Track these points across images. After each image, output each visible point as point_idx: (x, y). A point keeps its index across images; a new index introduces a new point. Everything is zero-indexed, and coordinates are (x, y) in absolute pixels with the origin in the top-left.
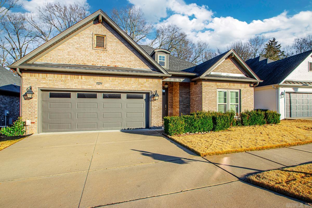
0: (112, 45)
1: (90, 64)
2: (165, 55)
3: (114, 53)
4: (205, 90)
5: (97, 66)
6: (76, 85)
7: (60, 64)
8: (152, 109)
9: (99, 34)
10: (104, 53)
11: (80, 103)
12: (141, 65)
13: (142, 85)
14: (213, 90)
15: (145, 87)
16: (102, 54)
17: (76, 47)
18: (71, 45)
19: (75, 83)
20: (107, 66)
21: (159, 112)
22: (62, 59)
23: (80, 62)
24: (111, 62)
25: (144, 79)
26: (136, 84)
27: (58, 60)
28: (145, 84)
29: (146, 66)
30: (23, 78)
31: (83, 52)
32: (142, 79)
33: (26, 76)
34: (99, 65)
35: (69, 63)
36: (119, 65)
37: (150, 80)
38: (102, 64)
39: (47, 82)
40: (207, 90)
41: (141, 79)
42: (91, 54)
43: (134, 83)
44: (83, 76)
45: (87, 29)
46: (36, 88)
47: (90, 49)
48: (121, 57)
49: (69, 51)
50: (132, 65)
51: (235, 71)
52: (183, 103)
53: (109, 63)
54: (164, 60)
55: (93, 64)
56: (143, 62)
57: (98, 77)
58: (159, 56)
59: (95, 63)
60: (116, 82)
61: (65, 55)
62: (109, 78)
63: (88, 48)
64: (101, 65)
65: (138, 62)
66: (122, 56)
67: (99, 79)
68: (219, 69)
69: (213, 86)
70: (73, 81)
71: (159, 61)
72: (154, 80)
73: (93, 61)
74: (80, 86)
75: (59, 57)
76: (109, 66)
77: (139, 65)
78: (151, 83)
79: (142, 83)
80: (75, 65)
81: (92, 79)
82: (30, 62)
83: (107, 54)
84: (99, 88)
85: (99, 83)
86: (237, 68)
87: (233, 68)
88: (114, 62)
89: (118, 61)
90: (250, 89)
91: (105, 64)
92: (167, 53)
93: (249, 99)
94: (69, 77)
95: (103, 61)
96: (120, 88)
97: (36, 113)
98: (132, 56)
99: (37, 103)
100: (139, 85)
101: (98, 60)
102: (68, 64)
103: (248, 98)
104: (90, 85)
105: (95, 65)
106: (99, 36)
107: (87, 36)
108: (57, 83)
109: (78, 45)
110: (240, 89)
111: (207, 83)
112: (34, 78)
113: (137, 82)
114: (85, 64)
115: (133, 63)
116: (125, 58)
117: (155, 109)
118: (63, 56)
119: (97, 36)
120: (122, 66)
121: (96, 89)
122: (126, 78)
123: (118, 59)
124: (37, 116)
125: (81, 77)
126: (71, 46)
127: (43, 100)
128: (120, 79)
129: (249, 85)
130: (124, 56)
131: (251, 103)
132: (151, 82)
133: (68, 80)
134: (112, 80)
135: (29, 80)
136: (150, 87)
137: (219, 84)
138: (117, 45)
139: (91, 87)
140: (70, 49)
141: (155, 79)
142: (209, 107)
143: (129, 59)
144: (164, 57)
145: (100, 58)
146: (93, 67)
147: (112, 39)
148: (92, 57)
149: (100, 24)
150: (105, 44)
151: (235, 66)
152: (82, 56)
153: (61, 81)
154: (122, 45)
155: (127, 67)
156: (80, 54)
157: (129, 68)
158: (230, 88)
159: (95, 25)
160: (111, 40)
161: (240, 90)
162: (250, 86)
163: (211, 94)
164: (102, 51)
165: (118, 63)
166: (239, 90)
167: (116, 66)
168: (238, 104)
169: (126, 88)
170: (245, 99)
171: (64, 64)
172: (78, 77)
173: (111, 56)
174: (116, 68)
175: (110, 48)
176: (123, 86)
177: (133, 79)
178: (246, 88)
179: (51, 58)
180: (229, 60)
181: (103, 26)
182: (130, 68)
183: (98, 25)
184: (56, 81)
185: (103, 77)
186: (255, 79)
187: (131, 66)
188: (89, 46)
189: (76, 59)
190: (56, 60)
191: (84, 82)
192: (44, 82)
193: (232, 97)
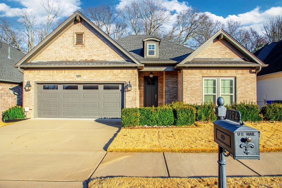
0: (90, 40)
1: (71, 60)
2: (155, 44)
3: (91, 48)
4: (187, 79)
5: (77, 61)
6: (60, 78)
7: (49, 62)
8: (126, 100)
9: (78, 32)
10: (83, 48)
11: (65, 93)
12: (116, 56)
13: (116, 76)
14: (197, 79)
15: (120, 78)
16: (81, 50)
17: (61, 46)
18: (57, 44)
19: (60, 77)
20: (85, 60)
21: (133, 102)
22: (50, 57)
23: (63, 59)
24: (89, 56)
25: (118, 70)
26: (110, 75)
27: (47, 59)
28: (119, 75)
29: (121, 58)
30: (25, 74)
31: (66, 49)
32: (117, 70)
33: (26, 73)
34: (78, 60)
35: (55, 60)
36: (95, 58)
37: (125, 71)
38: (81, 59)
39: (40, 77)
40: (189, 79)
41: (115, 70)
42: (72, 51)
43: (109, 75)
44: (66, 71)
45: (69, 30)
46: (33, 82)
47: (71, 47)
48: (97, 51)
49: (55, 50)
50: (107, 57)
51: (228, 54)
52: (169, 93)
53: (87, 57)
55: (73, 60)
56: (117, 54)
57: (78, 71)
58: (148, 45)
59: (75, 59)
60: (93, 74)
61: (53, 53)
62: (86, 71)
63: (70, 46)
64: (80, 60)
65: (112, 54)
66: (98, 49)
67: (78, 72)
68: (205, 54)
69: (197, 74)
70: (58, 75)
72: (128, 71)
73: (73, 57)
74: (64, 79)
75: (48, 56)
76: (87, 60)
77: (113, 56)
78: (125, 74)
79: (116, 74)
80: (59, 61)
81: (73, 73)
82: (29, 62)
83: (85, 49)
84: (78, 80)
85: (79, 76)
86: (230, 51)
87: (224, 52)
88: (91, 56)
89: (95, 55)
90: (249, 75)
91: (83, 58)
93: (248, 88)
94: (55, 72)
95: (81, 56)
96: (96, 80)
97: (33, 101)
98: (107, 49)
99: (33, 94)
100: (114, 76)
101: (77, 56)
102: (55, 61)
103: (248, 87)
104: (71, 78)
105: (75, 60)
106: (78, 34)
107: (69, 35)
108: (47, 77)
109: (62, 44)
110: (235, 76)
111: (189, 71)
112: (32, 74)
113: (111, 74)
114: (67, 60)
115: (107, 56)
116: (100, 52)
117: (129, 100)
118: (51, 55)
119: (77, 35)
120: (98, 59)
121: (76, 81)
122: (102, 71)
123: (95, 53)
124: (33, 104)
125: (65, 71)
126: (56, 46)
127: (39, 92)
128: (96, 72)
129: (249, 70)
130: (100, 49)
131: (251, 93)
132: (125, 72)
133: (55, 74)
134: (89, 73)
135: (28, 75)
136: (124, 78)
137: (204, 71)
138: (93, 40)
139: (72, 79)
140: (56, 48)
141: (129, 70)
142: (192, 98)
143: (104, 52)
144: (154, 46)
145: (79, 53)
146: (73, 62)
147: (89, 35)
148: (73, 53)
149: (80, 23)
150: (83, 41)
151: (228, 49)
152: (65, 53)
153: (50, 76)
154: (98, 40)
155: (102, 60)
156: (64, 52)
157: (104, 61)
158: (220, 76)
159: (75, 25)
160: (88, 36)
161: (235, 77)
162: (251, 72)
163: (194, 83)
164: (80, 47)
165: (95, 57)
167: (92, 60)
168: (233, 94)
169: (102, 79)
170: (242, 88)
171: (52, 61)
172: (62, 71)
173: (88, 51)
174: (92, 61)
175: (87, 44)
176: (98, 78)
177: (108, 71)
178: (244, 75)
179: (43, 57)
180: (218, 42)
181: (82, 25)
182: (105, 60)
183: (78, 24)
184: (46, 75)
185: (82, 71)
186: (257, 63)
187: (106, 58)
188: (70, 44)
189: (60, 56)
190: (46, 59)
191: (67, 75)
192: (38, 77)
193: (225, 86)
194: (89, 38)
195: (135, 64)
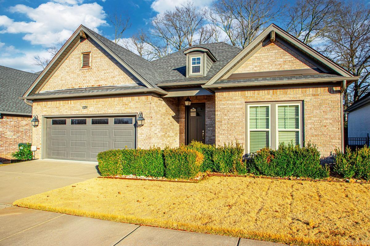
0: (97, 61)
1: (77, 87)
2: (201, 56)
3: (98, 70)
4: (221, 106)
5: (83, 88)
6: (66, 110)
7: (55, 91)
8: (138, 138)
9: (85, 52)
10: (89, 72)
11: (73, 130)
12: (126, 79)
13: (126, 106)
14: (237, 106)
15: (130, 108)
16: (87, 74)
17: (67, 71)
18: (63, 69)
19: (66, 109)
20: (91, 87)
21: (147, 141)
22: (57, 85)
23: (69, 87)
24: (96, 81)
25: (129, 98)
26: (119, 105)
27: (54, 87)
28: (130, 104)
29: (132, 81)
30: (33, 107)
31: (72, 75)
32: (127, 98)
33: (35, 105)
34: (84, 87)
35: (61, 88)
36: (103, 83)
37: (136, 98)
38: (87, 85)
39: (48, 109)
40: (224, 106)
41: (125, 98)
42: (78, 76)
43: (118, 104)
44: (72, 101)
45: (75, 50)
46: (40, 116)
47: (78, 71)
48: (105, 73)
49: (62, 76)
50: (115, 81)
51: (288, 64)
53: (93, 83)
54: (199, 63)
55: (79, 87)
56: (127, 76)
57: (84, 100)
58: (191, 58)
59: (81, 85)
60: (100, 104)
61: (59, 81)
62: (93, 100)
63: (76, 70)
64: (87, 87)
65: (122, 77)
66: (105, 71)
67: (84, 102)
68: (250, 67)
69: (236, 98)
70: (64, 107)
71: (192, 67)
72: (140, 98)
73: (79, 84)
74: (70, 112)
75: (55, 84)
76: (93, 86)
77: (123, 80)
78: (137, 102)
79: (127, 103)
80: (66, 90)
81: (79, 103)
82: (37, 92)
83: (92, 73)
84: (85, 112)
85: (85, 107)
86: (293, 58)
87: (282, 60)
88: (98, 81)
89: (102, 79)
90: (330, 97)
91: (90, 85)
92: (203, 52)
93: (326, 119)
94: (61, 102)
95: (88, 82)
96: (104, 112)
97: (41, 139)
98: (116, 70)
99: (41, 130)
100: (124, 106)
101: (84, 82)
102: (61, 90)
103: (326, 117)
104: (77, 110)
105: (81, 87)
106: (85, 54)
107: (75, 57)
108: (54, 110)
109: (68, 69)
110: (301, 99)
111: (225, 94)
112: (40, 106)
113: (121, 103)
114: (73, 87)
115: (116, 78)
116: (108, 74)
117: (142, 138)
118: (57, 82)
119: (83, 55)
120: (106, 85)
121: (82, 114)
122: (110, 99)
123: (102, 77)
124: (41, 142)
125: (71, 102)
126: (63, 71)
127: (47, 128)
128: (104, 101)
129: (327, 89)
130: (108, 71)
131: (333, 129)
132: (137, 100)
133: (61, 106)
134: (96, 103)
135: (37, 108)
136: (136, 108)
137: (249, 94)
138: (101, 60)
139: (78, 112)
140: (62, 74)
141: (142, 97)
142: (229, 137)
143: (113, 74)
144: (199, 59)
145: (86, 78)
146: (80, 90)
147: (96, 54)
148: (79, 79)
149: (87, 40)
150: (90, 61)
151: (288, 54)
152: (71, 80)
153: (56, 108)
154: (106, 59)
155: (110, 85)
156: (70, 78)
157: (112, 86)
158: (275, 100)
159: (81, 43)
160: (95, 56)
161: (303, 101)
162: (331, 92)
163: (232, 113)
164: (87, 70)
165: (102, 82)
166: (301, 102)
167: (99, 85)
168: (300, 130)
169: (110, 111)
170: (315, 119)
171: (58, 91)
172: (68, 102)
173: (95, 74)
174: (99, 88)
175: (94, 66)
176: (106, 109)
177: (117, 99)
178: (319, 97)
179: (50, 86)
180: (272, 45)
181: (89, 42)
182: (114, 85)
183: (84, 42)
184: (53, 108)
185: (88, 100)
186: (339, 75)
187: (115, 83)
188: (76, 68)
189: (66, 83)
190: (53, 87)
191: (73, 107)
192: (45, 109)
193: (286, 117)
194: (96, 57)
195: (146, 88)
